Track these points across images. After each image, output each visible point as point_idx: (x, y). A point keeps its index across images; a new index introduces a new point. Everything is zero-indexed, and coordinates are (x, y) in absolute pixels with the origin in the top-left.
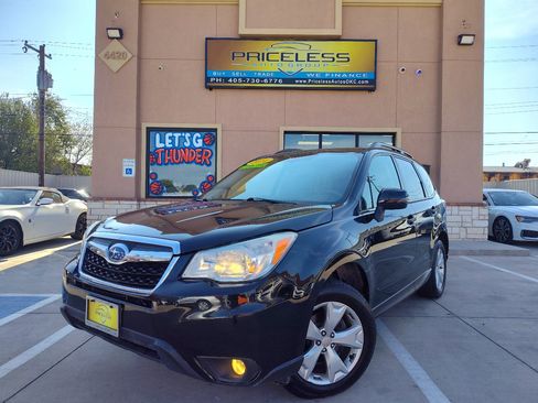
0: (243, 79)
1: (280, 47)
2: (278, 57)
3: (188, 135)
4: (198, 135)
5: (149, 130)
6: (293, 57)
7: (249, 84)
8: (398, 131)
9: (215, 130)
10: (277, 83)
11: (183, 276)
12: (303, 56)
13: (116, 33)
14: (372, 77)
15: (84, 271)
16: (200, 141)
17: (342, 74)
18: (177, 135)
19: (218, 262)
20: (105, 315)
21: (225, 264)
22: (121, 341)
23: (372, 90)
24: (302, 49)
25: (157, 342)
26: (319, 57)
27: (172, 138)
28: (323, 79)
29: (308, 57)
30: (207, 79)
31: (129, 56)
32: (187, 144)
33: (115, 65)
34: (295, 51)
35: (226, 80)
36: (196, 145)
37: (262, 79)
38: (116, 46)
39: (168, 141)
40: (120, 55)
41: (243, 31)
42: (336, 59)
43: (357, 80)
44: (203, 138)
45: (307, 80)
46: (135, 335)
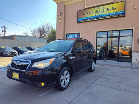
0: (86, 19)
1: (95, 9)
2: (95, 12)
3: (74, 35)
4: (76, 35)
5: (66, 34)
6: (99, 11)
7: (87, 21)
8: (134, 28)
9: (80, 33)
10: (94, 19)
11: (32, 67)
12: (102, 10)
13: (60, 14)
14: (123, 12)
15: (11, 67)
16: (76, 36)
17: (113, 13)
18: (72, 35)
19: (39, 64)
20: (16, 75)
21: (40, 64)
22: (19, 80)
23: (124, 16)
24: (101, 8)
25: (26, 80)
26: (106, 10)
27: (71, 36)
28: (107, 15)
29: (103, 10)
30: (78, 21)
31: (62, 18)
32: (74, 37)
33: (60, 21)
34: (99, 9)
35: (82, 20)
36: (76, 37)
37: (90, 19)
38: (60, 17)
39: (70, 36)
40: (61, 19)
41: (86, 7)
42: (112, 9)
43: (118, 14)
44: (77, 35)
45: (103, 17)
46: (22, 79)
